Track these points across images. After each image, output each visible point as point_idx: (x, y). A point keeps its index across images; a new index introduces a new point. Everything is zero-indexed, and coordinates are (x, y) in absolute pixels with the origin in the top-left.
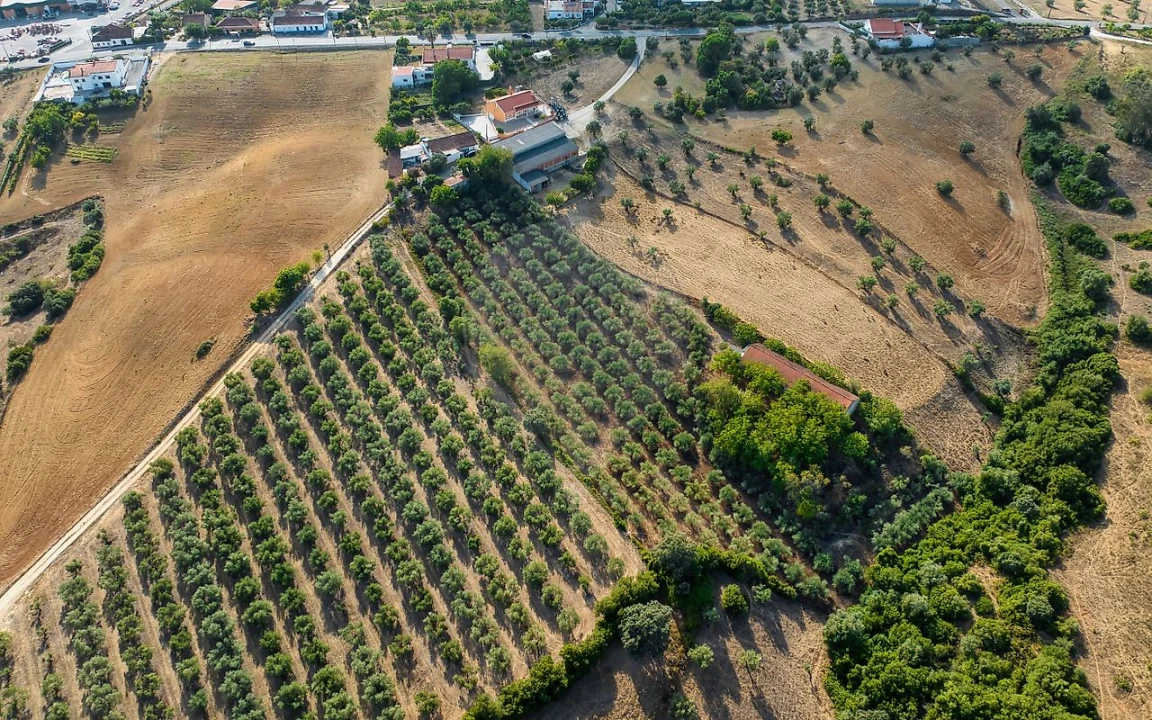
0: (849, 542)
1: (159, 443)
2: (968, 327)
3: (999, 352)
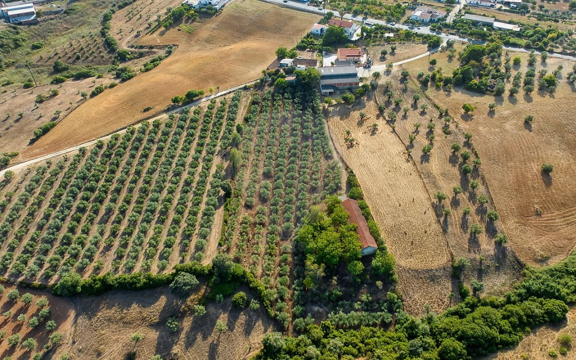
0: (321, 310)
1: (108, 135)
2: (487, 246)
3: (497, 269)
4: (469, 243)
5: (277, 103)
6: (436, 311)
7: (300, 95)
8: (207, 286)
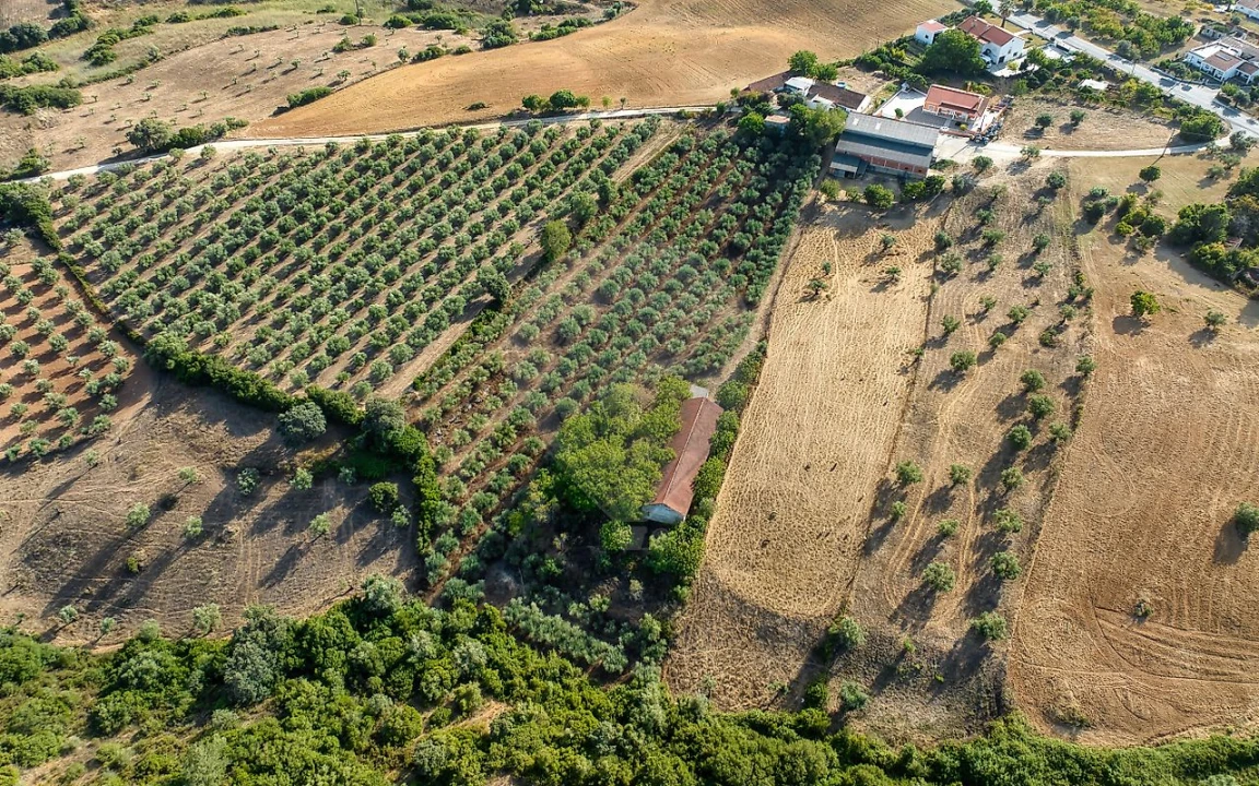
0: (511, 585)
1: (388, 134)
2: (946, 627)
3: (936, 687)
4: (906, 601)
5: (721, 161)
6: (728, 703)
7: (779, 159)
8: (344, 446)
